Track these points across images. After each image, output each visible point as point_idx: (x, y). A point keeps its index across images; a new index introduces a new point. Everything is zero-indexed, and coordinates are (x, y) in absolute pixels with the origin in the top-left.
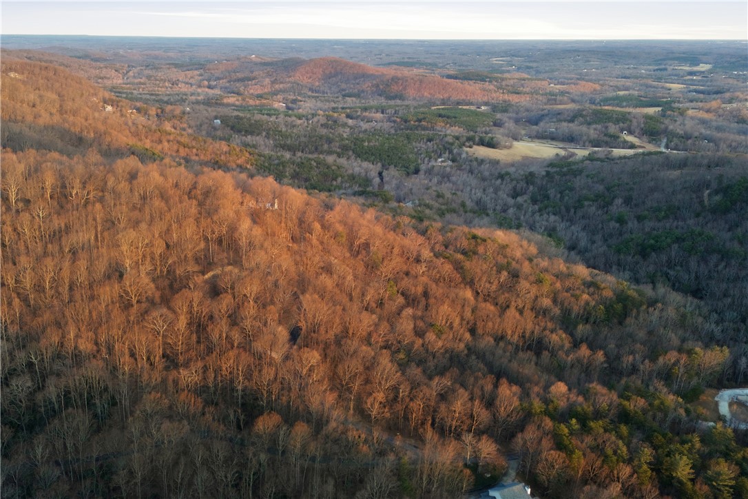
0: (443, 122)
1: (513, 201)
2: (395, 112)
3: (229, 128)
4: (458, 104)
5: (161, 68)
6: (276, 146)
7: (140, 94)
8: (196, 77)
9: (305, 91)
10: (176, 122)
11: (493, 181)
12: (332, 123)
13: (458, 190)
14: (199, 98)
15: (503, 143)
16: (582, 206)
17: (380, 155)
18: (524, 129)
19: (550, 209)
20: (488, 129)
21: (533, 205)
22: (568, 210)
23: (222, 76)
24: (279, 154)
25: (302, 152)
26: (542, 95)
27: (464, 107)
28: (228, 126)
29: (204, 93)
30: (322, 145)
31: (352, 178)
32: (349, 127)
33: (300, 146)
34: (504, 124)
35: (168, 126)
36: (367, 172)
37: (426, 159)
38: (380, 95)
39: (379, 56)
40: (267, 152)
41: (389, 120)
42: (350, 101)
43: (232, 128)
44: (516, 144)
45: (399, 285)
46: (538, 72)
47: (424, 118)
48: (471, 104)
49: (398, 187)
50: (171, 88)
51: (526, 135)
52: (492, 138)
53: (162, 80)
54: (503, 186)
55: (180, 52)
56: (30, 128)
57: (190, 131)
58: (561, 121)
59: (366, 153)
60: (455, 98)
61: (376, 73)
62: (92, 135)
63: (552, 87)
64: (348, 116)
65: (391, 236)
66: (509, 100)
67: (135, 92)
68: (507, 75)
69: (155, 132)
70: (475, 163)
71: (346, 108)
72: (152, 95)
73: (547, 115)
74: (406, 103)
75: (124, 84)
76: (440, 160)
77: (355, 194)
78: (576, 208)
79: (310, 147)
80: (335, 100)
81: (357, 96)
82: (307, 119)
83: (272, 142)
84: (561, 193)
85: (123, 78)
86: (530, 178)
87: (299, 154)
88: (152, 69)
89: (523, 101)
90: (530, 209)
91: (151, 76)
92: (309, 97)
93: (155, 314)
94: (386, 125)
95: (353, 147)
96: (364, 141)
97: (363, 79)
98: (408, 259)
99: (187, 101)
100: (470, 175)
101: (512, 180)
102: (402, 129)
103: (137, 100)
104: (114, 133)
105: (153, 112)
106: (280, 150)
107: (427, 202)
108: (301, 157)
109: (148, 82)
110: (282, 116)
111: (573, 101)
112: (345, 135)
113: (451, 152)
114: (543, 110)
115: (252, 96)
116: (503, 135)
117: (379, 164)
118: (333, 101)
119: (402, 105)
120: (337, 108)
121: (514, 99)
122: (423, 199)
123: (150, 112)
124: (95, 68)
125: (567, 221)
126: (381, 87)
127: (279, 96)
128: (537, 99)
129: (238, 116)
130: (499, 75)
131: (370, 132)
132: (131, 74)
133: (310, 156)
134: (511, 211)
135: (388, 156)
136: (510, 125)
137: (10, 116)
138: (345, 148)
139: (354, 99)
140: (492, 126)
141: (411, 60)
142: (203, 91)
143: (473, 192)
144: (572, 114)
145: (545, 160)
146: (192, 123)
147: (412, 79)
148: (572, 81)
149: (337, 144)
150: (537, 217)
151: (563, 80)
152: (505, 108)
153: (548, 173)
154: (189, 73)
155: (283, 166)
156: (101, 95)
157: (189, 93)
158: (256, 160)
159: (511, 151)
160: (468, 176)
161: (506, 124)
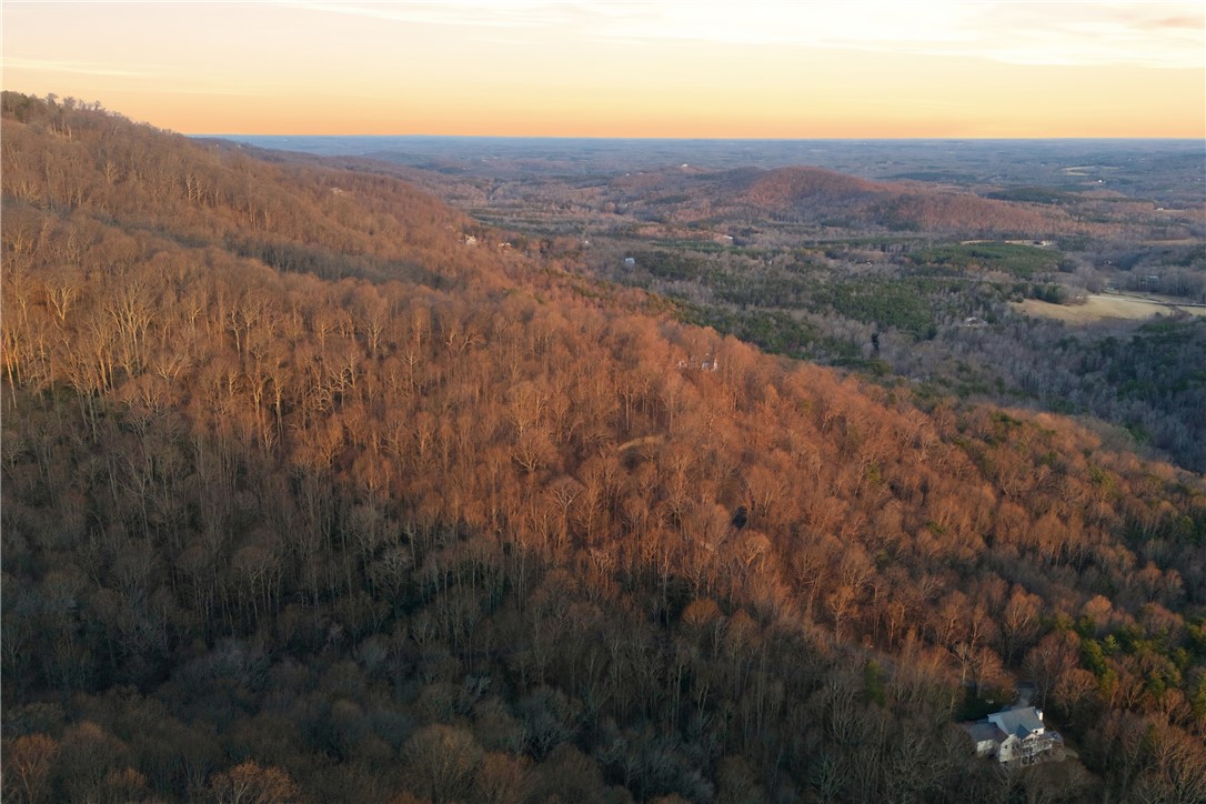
0: (978, 263)
1: (1079, 379)
2: (904, 247)
3: (647, 270)
4: (1005, 236)
5: (545, 183)
6: (717, 296)
7: (515, 221)
8: (598, 198)
9: (764, 217)
10: (569, 260)
11: (1050, 350)
12: (803, 264)
13: (994, 362)
14: (603, 228)
15: (1071, 296)
16: (1185, 387)
17: (875, 310)
18: (1108, 276)
19: (1136, 391)
20: (1049, 275)
21: (1110, 385)
22: (1163, 393)
23: (636, 195)
24: (721, 307)
25: (756, 305)
26: (1143, 224)
27: (1014, 242)
28: (645, 266)
29: (609, 220)
30: (786, 295)
31: (831, 342)
32: (829, 270)
33: (752, 296)
34: (1075, 268)
35: (557, 266)
36: (853, 335)
37: (948, 318)
38: (881, 224)
39: (883, 165)
40: (703, 304)
41: (892, 260)
42: (833, 233)
43: (652, 270)
44: (1092, 297)
45: (885, 473)
46: (1139, 189)
47: (948, 258)
48: (1026, 237)
49: (900, 357)
50: (560, 213)
51: (1111, 285)
52: (1054, 289)
53: (546, 201)
54: (1065, 358)
55: (573, 159)
56: (371, 263)
57: (589, 274)
58: (1168, 263)
59: (854, 307)
60: (1000, 227)
61: (876, 191)
62: (455, 275)
63: (1160, 212)
64: (829, 255)
65: (879, 409)
66: (1088, 232)
67: (506, 218)
68: (1086, 194)
69: (541, 272)
70: (1024, 325)
71: (827, 243)
72: (532, 222)
73: (1146, 255)
74: (922, 235)
75: (489, 206)
76: (970, 319)
77: (833, 364)
78: (1175, 391)
79: (768, 297)
80: (810, 230)
81: (845, 225)
82: (766, 259)
83: (710, 290)
84: (1154, 368)
85: (488, 198)
86: (1108, 347)
87: (751, 307)
88: (531, 184)
89: (1112, 234)
90: (1104, 391)
91: (530, 196)
92: (769, 226)
93: (558, 483)
94: (888, 268)
95: (833, 298)
96: (852, 290)
97: (853, 199)
98: (903, 443)
99: (584, 233)
100: (1015, 342)
101: (1079, 349)
102: (913, 274)
103: (510, 228)
104: (485, 271)
105: (535, 246)
106: (722, 303)
107: (943, 376)
108: (753, 312)
109: (524, 203)
110: (726, 254)
111: (1194, 234)
112: (822, 281)
113: (987, 308)
114: (1142, 247)
115: (681, 225)
116: (1074, 284)
117: (873, 324)
118: (807, 232)
119: (915, 238)
120: (812, 242)
121: (1096, 230)
122: (936, 373)
123: (532, 246)
124: (447, 183)
125: (1161, 409)
126: (883, 211)
127: (722, 226)
128: (1133, 231)
129: (660, 252)
130: (1075, 194)
131: (862, 277)
132: (499, 191)
133: (768, 310)
134: (1074, 394)
135: (888, 313)
136: (1087, 269)
137: (343, 246)
138: (820, 301)
139: (839, 229)
140: (1055, 271)
141: (933, 171)
142: (609, 218)
143: (1017, 365)
144: (1186, 254)
145: (1137, 320)
146: (593, 262)
147: (933, 199)
148: (1195, 203)
149: (810, 294)
150: (1114, 403)
151: (1179, 202)
152: (1080, 244)
153: (1137, 339)
154: (587, 191)
155: (727, 324)
156: (459, 221)
157: (587, 221)
158: (686, 315)
159: (1085, 308)
160: (1012, 344)
161: (1081, 268)
